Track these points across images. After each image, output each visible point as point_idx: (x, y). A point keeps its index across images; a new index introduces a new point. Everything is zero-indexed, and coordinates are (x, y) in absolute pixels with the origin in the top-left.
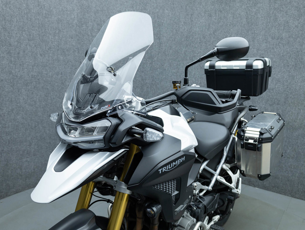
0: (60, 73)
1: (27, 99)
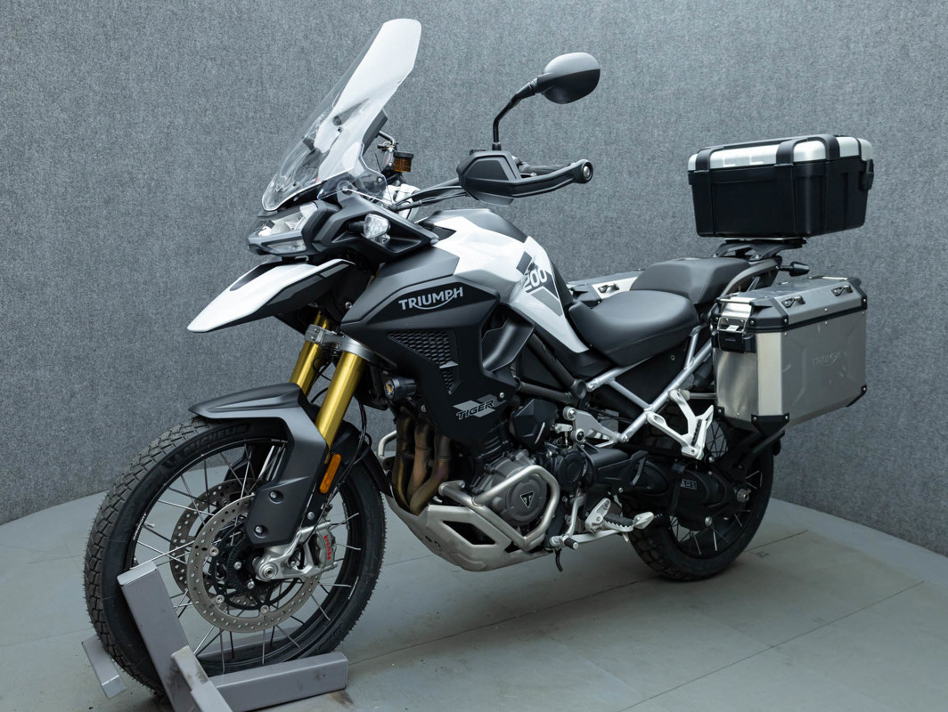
0: (671, 214)
1: (590, 266)
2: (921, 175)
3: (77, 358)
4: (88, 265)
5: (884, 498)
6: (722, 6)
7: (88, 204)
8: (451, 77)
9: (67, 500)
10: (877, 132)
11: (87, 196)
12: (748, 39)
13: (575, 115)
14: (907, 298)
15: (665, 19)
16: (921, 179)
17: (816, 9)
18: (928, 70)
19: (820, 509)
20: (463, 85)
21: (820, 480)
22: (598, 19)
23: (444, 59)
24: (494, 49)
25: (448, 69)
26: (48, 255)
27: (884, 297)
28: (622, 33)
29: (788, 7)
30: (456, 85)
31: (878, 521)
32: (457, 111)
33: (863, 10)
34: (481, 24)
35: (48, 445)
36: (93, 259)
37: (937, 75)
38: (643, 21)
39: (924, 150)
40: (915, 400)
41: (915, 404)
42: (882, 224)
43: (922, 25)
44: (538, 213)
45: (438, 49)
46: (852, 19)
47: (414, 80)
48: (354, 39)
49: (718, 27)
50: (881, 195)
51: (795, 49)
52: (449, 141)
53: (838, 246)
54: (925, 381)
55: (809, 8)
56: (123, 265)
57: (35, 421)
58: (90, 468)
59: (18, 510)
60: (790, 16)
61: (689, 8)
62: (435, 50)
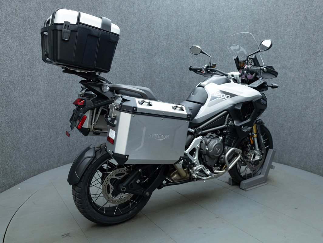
2: (313, 57)
3: (52, 125)
4: (54, 97)
5: (305, 160)
6: (247, 6)
7: (53, 78)
8: (162, 33)
9: (51, 169)
10: (298, 44)
11: (53, 75)
12: (256, 17)
13: (202, 43)
14: (310, 96)
15: (229, 12)
16: (313, 58)
17: (277, 6)
18: (314, 24)
19: (285, 164)
20: (166, 35)
21: (284, 155)
22: (208, 13)
23: (160, 27)
24: (175, 24)
25: (161, 31)
26: (42, 94)
27: (302, 96)
28: (216, 17)
29: (268, 6)
30: (164, 35)
31: (303, 167)
32: (165, 44)
33: (292, 6)
34: (171, 16)
35: (44, 152)
36: (56, 95)
37: (317, 25)
38: (222, 12)
39: (313, 49)
40: (314, 128)
41: (314, 129)
42: (301, 73)
43: (311, 9)
44: (191, 74)
45: (158, 24)
46: (288, 8)
47: (151, 34)
48: (132, 23)
49: (246, 13)
50: (300, 64)
51: (271, 19)
52: (163, 53)
53: (287, 81)
54: (317, 122)
55: (275, 6)
56: (65, 96)
57: (40, 145)
58: (57, 159)
59: (36, 173)
60: (268, 9)
61: (236, 8)
62: (157, 25)
